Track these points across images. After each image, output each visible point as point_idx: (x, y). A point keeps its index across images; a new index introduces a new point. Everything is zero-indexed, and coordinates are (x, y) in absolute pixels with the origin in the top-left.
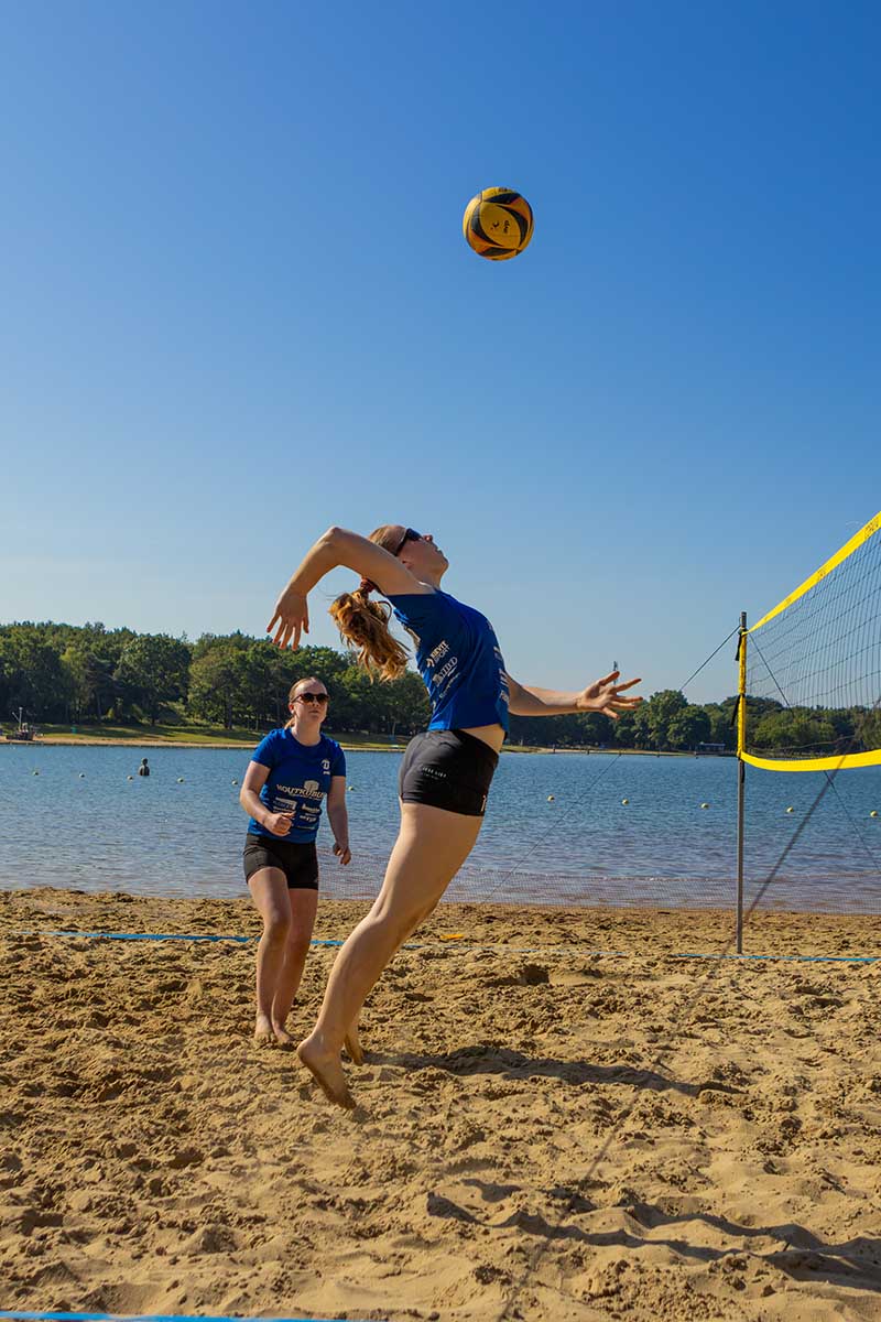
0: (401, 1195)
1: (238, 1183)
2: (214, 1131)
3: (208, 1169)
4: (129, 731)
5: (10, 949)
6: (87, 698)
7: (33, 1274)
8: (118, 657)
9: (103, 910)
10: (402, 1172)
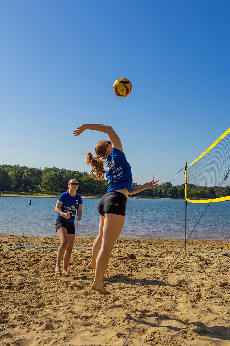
0: (97, 315)
1: (55, 312)
2: (48, 298)
3: (47, 308)
4: (26, 193)
6: (15, 184)
8: (23, 174)
9: (19, 240)
10: (97, 309)
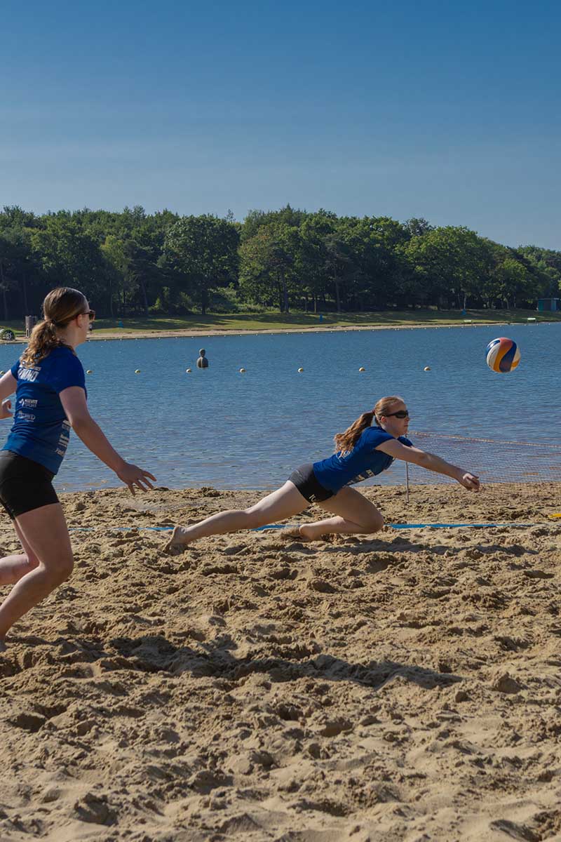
0: (555, 753)
1: (394, 746)
2: (359, 702)
3: (361, 736)
4: (178, 321)
5: (112, 545)
6: (132, 289)
7: (221, 824)
8: (161, 242)
9: (190, 505)
10: (553, 733)
